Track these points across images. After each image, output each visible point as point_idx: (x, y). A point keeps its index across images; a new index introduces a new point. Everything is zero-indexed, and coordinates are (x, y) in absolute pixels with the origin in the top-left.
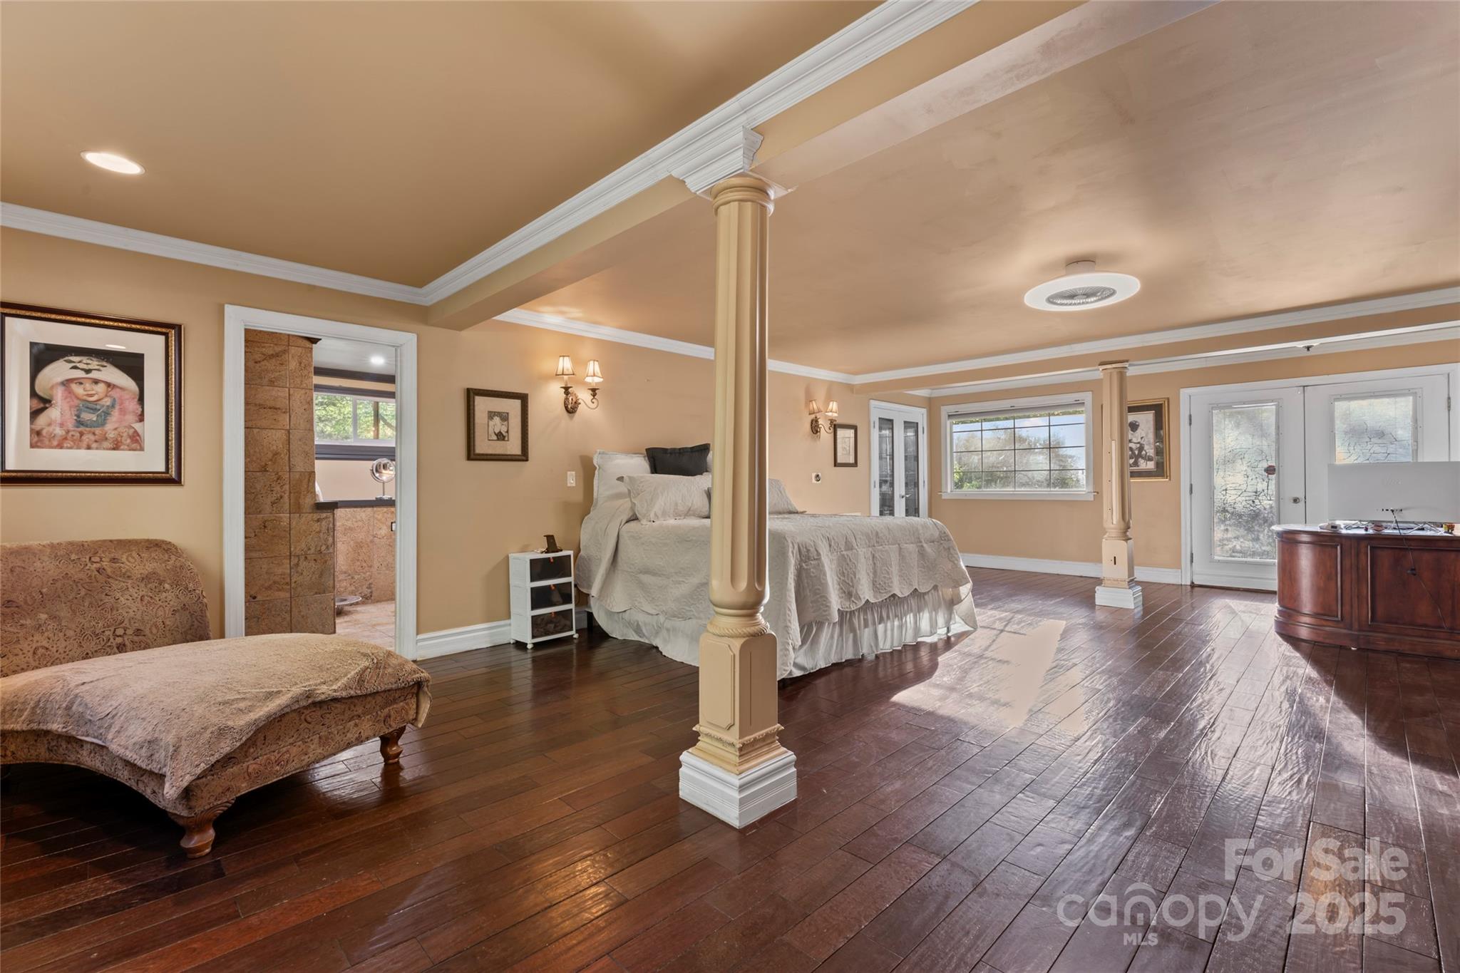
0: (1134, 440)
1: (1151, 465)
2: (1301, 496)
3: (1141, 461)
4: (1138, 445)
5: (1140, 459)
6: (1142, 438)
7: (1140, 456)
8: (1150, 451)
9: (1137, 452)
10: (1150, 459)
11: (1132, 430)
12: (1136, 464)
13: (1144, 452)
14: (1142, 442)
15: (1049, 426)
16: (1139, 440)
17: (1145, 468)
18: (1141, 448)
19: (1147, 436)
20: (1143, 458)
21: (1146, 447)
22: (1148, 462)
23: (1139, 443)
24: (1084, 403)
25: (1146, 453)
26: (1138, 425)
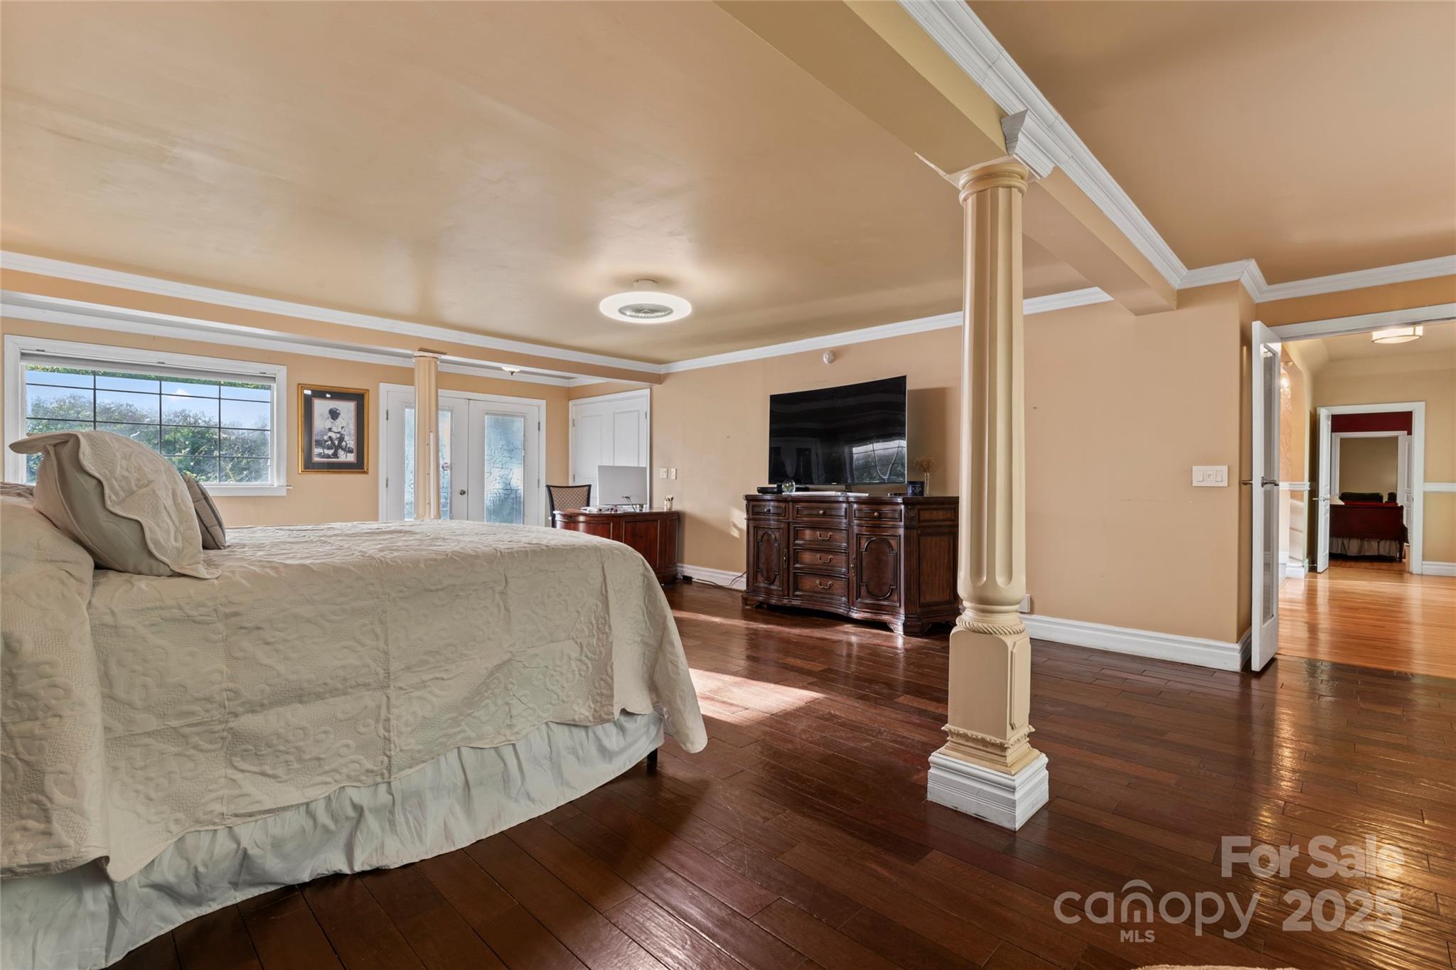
0: (335, 429)
1: (351, 458)
2: (465, 489)
3: (341, 452)
4: (338, 435)
5: (340, 450)
6: (342, 428)
7: (339, 446)
8: (350, 442)
9: (336, 443)
10: (351, 451)
11: (332, 418)
12: (335, 455)
13: (344, 444)
14: (342, 432)
15: (220, 399)
16: (340, 430)
17: (345, 460)
18: (341, 439)
19: (348, 424)
20: (342, 449)
21: (346, 438)
22: (348, 454)
23: (339, 433)
24: (274, 378)
25: (347, 444)
26: (339, 414)
